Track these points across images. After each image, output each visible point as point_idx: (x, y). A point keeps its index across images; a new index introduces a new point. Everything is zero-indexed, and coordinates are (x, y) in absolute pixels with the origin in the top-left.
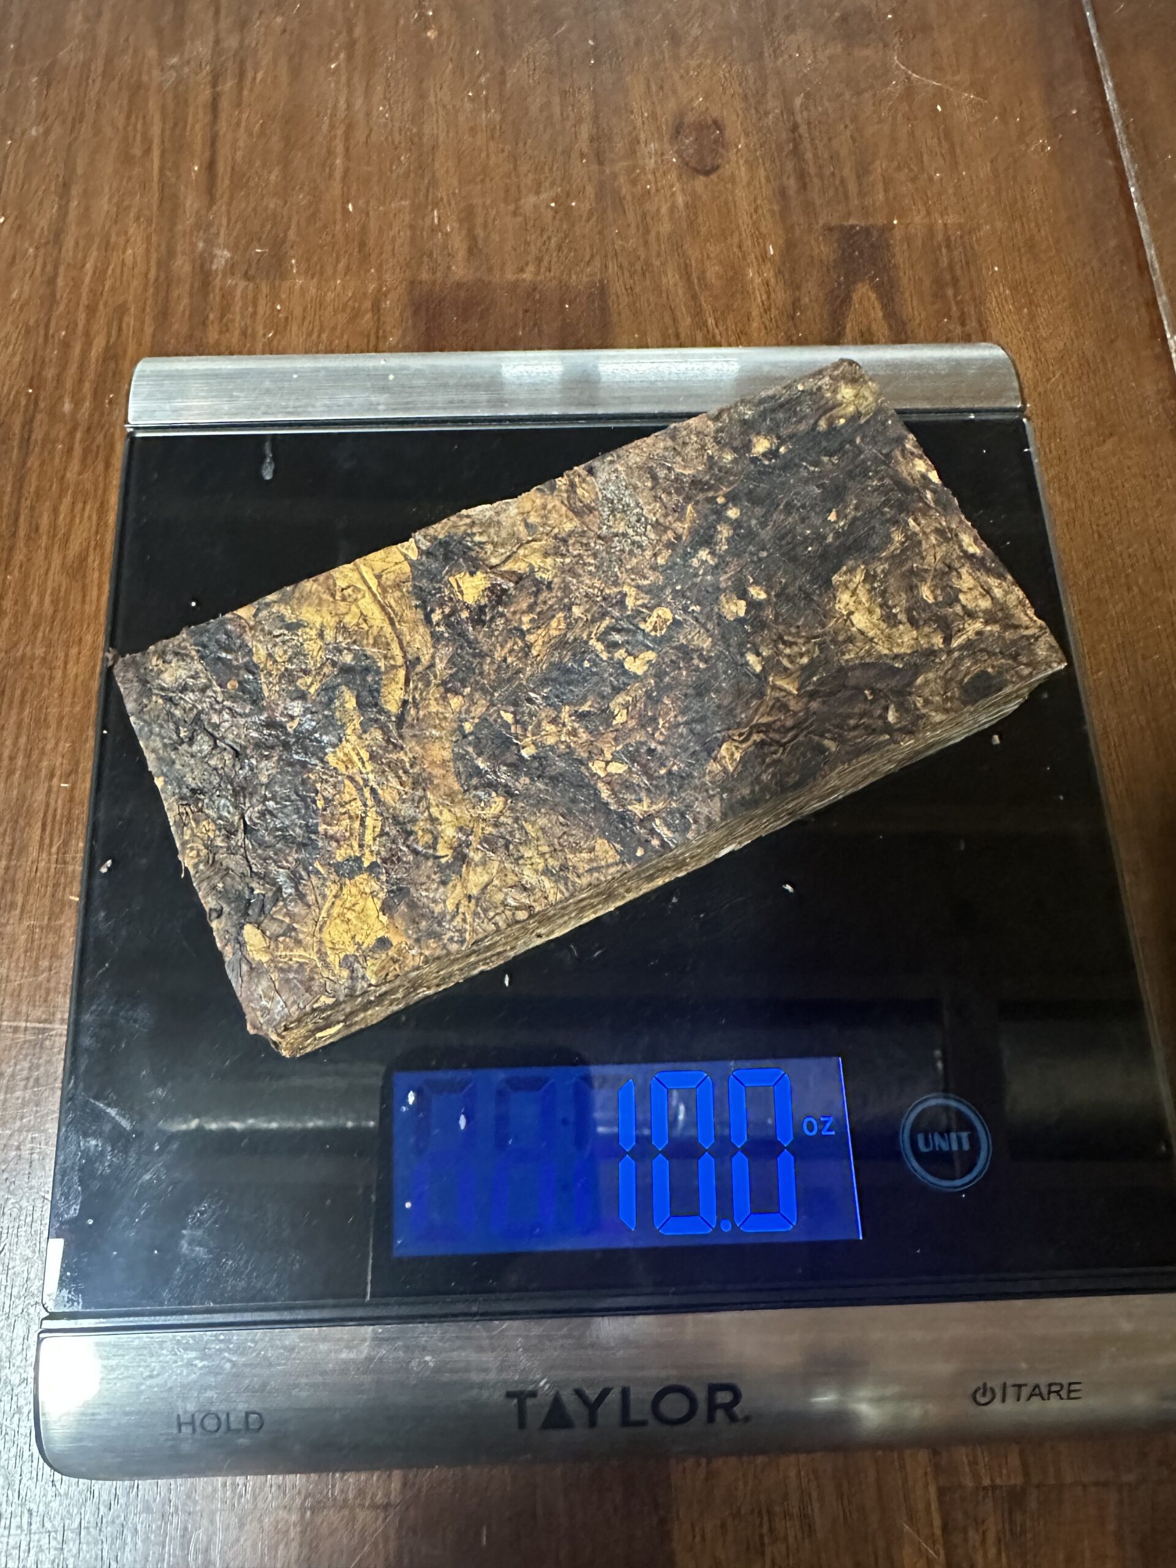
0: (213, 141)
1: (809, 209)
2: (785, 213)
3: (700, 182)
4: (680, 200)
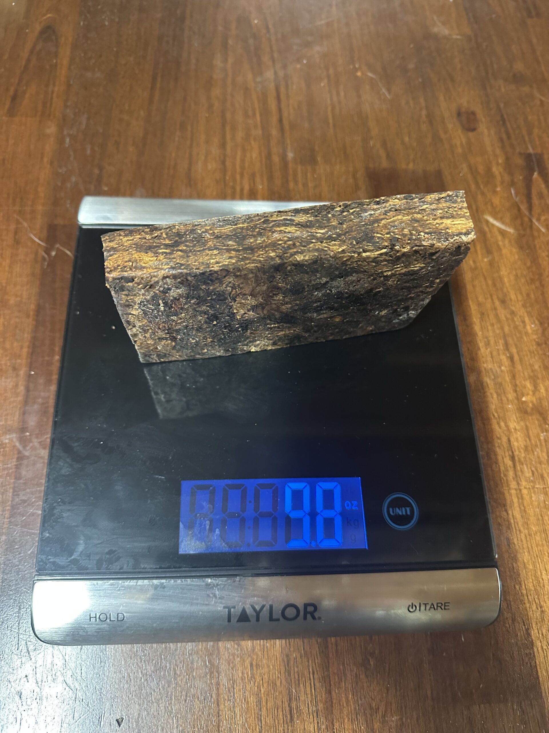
0: (280, 110)
1: (512, 146)
2: (503, 147)
3: (471, 134)
4: (464, 141)
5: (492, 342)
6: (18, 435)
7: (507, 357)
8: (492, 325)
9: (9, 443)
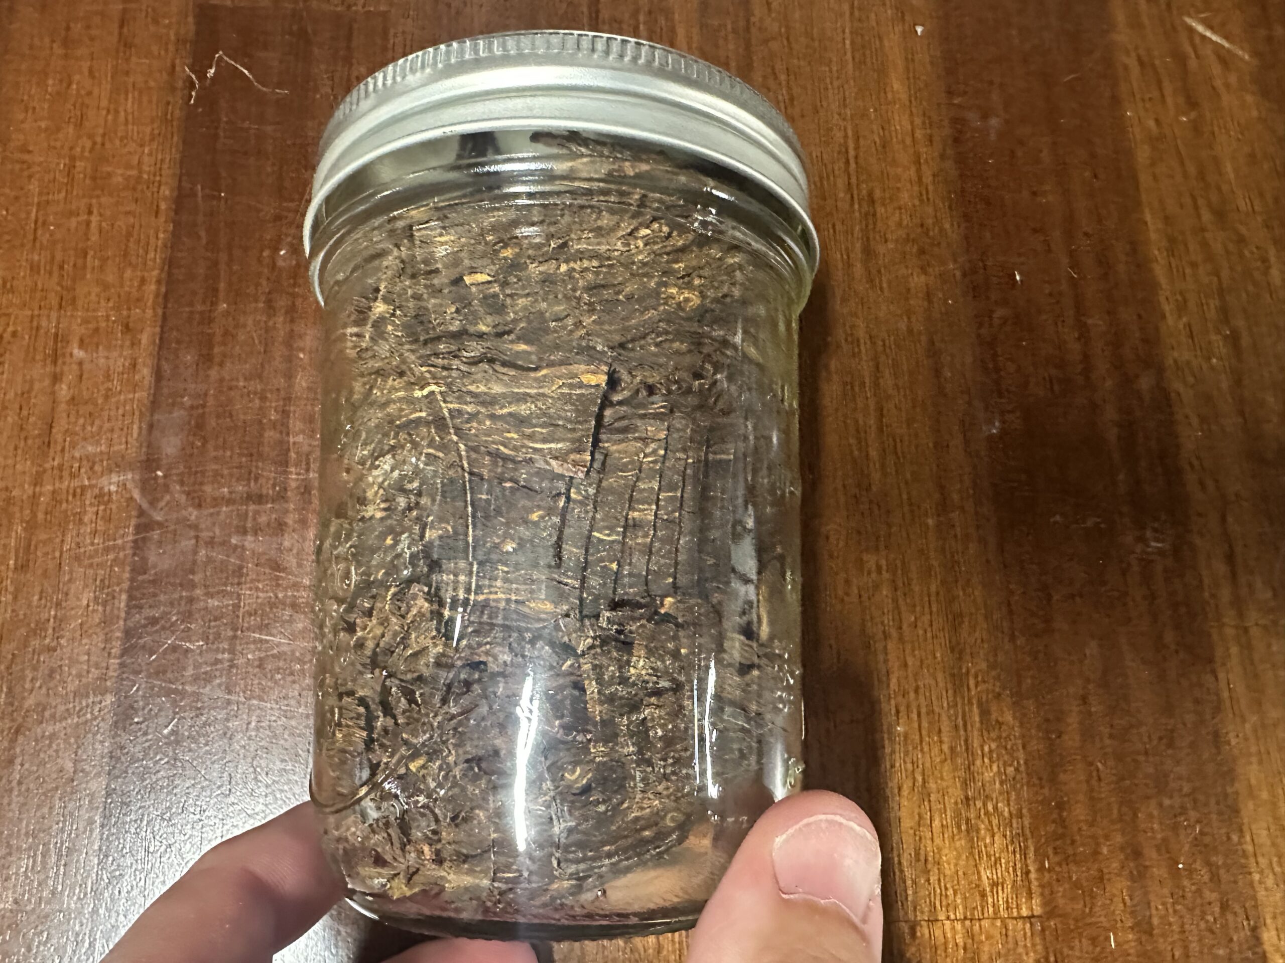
5: (1192, 304)
6: (137, 477)
7: (1226, 337)
8: (1194, 265)
9: (117, 492)
